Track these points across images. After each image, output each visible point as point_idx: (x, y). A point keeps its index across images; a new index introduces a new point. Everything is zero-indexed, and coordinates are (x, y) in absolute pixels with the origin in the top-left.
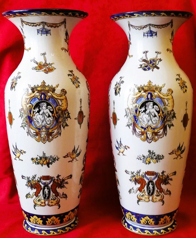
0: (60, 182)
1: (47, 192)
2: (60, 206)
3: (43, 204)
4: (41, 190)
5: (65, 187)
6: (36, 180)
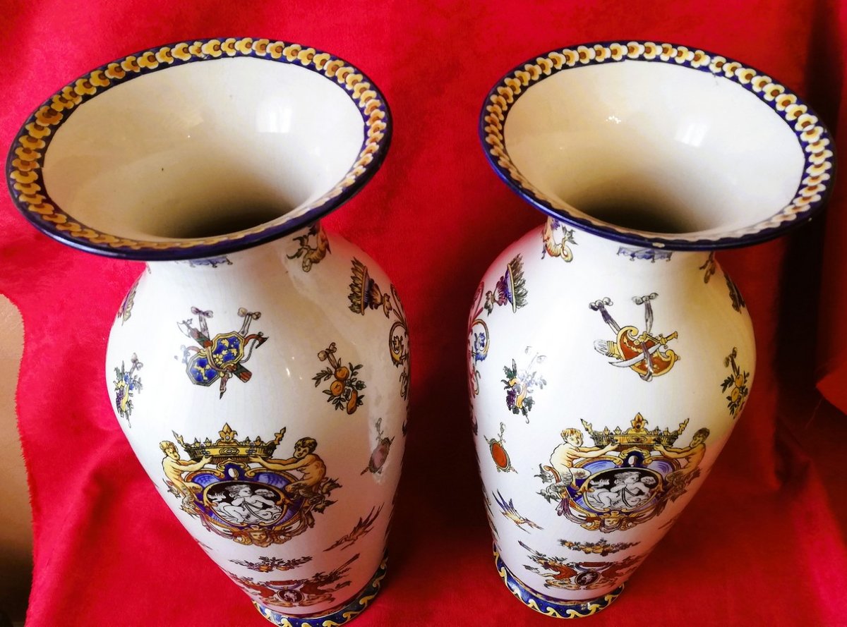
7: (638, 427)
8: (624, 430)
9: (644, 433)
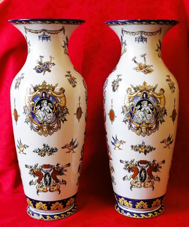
7: (145, 85)
8: (141, 86)
9: (146, 86)
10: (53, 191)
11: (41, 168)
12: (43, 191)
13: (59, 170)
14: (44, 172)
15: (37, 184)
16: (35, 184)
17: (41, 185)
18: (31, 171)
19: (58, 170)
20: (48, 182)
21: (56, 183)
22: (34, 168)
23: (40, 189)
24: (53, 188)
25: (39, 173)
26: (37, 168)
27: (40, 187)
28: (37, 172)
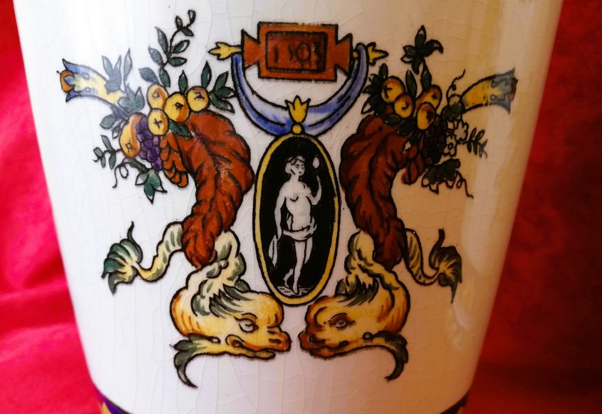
0: (431, 114)
1: (301, 215)
2: (401, 358)
3: (261, 338)
4: (248, 199)
5: (462, 180)
6: (194, 80)
10: (345, 343)
11: (226, 66)
12: (238, 343)
13: (423, 122)
14: (261, 121)
15: (181, 266)
16: (160, 276)
17: (216, 286)
18: (119, 130)
19: (412, 120)
20: (302, 252)
21: (378, 268)
22: (145, 85)
23: (208, 324)
24: (342, 321)
25: (204, 140)
26: (183, 79)
27: (205, 303)
28: (180, 126)
